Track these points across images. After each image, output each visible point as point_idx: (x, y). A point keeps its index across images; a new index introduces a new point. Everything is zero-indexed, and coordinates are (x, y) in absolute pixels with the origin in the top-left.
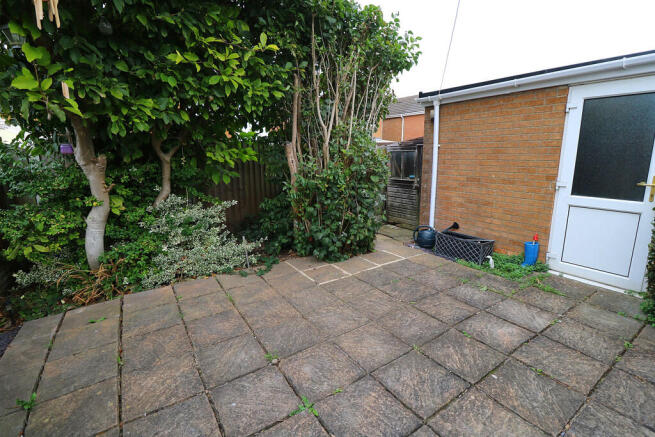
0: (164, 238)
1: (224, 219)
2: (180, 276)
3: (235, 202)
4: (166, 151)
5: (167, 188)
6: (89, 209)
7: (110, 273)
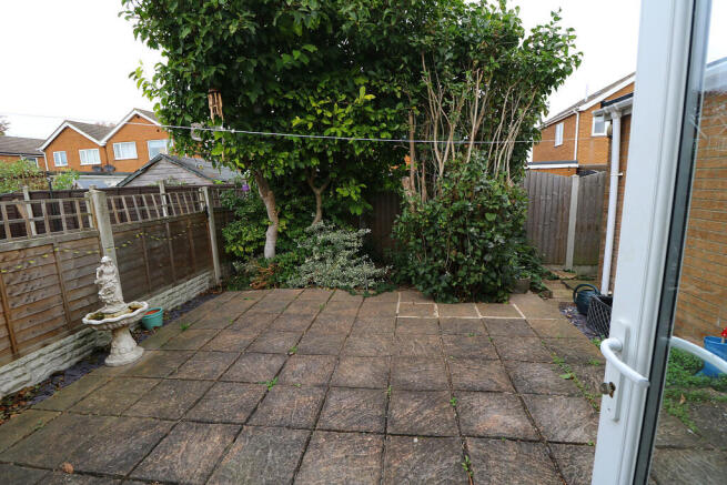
0: (309, 254)
1: (360, 244)
2: (312, 284)
3: (368, 231)
4: (318, 187)
5: (319, 214)
6: (268, 226)
7: (274, 272)
